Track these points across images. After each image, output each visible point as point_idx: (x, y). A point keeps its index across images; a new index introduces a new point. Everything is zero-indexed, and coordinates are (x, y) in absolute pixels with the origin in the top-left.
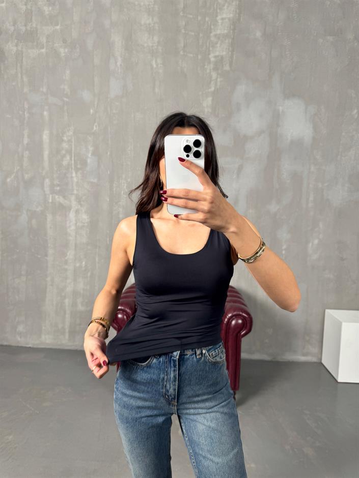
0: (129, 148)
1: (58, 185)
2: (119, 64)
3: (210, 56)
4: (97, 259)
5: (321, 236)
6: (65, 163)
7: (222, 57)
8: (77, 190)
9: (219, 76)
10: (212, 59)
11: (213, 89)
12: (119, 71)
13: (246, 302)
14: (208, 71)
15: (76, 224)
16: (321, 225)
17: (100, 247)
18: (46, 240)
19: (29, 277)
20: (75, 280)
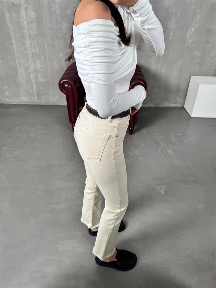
4: (46, 47)
5: (197, 26)
13: (144, 74)
16: (198, 17)
17: (46, 37)
18: (9, 33)
19: (4, 60)
20: (34, 62)
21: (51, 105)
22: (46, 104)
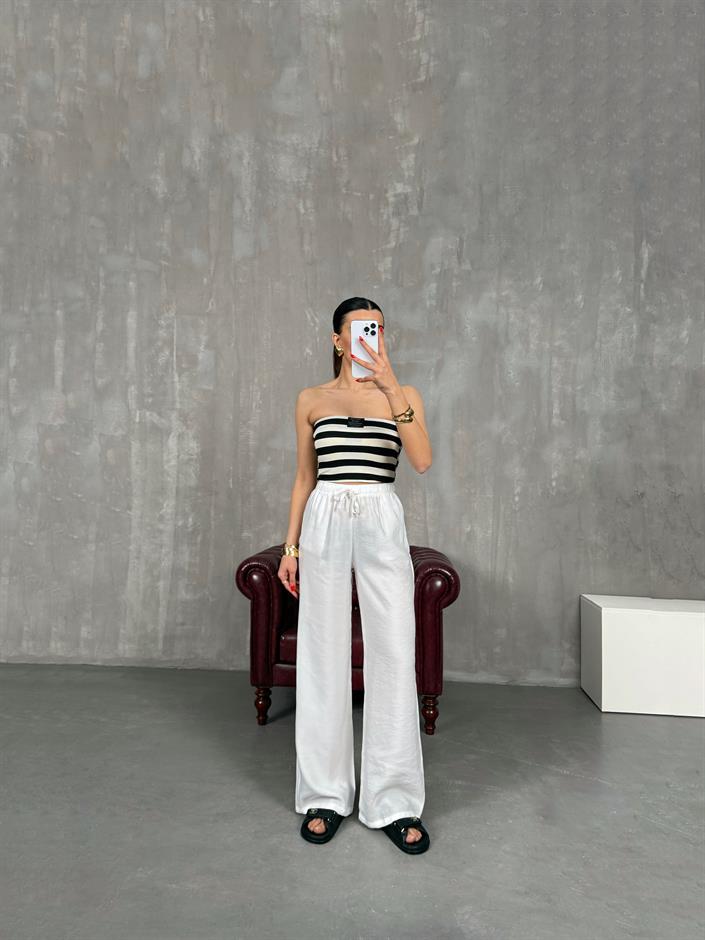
0: (265, 337)
1: (151, 395)
2: (247, 208)
3: (388, 195)
4: (212, 513)
6: (161, 360)
7: (406, 196)
8: (181, 403)
9: (402, 224)
10: (391, 199)
11: (394, 244)
12: (249, 219)
14: (385, 217)
15: (178, 457)
17: (217, 493)
18: (130, 484)
19: (101, 544)
20: (176, 548)
21: (198, 669)
22: (186, 667)
